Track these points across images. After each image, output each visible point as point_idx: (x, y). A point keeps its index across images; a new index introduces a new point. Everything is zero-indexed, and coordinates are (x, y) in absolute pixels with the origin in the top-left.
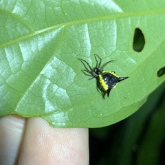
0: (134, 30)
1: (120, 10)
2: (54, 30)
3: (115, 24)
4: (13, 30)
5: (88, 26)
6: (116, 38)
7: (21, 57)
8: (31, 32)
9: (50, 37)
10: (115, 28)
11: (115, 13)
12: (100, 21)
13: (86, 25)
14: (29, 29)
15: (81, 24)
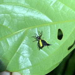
0: (58, 30)
1: (51, 21)
2: (22, 31)
3: (49, 27)
4: (4, 32)
5: (37, 29)
6: (50, 33)
7: (8, 45)
8: (12, 33)
9: (20, 35)
10: (49, 29)
11: (49, 23)
12: (42, 26)
13: (36, 28)
14: (11, 32)
15: (34, 28)
